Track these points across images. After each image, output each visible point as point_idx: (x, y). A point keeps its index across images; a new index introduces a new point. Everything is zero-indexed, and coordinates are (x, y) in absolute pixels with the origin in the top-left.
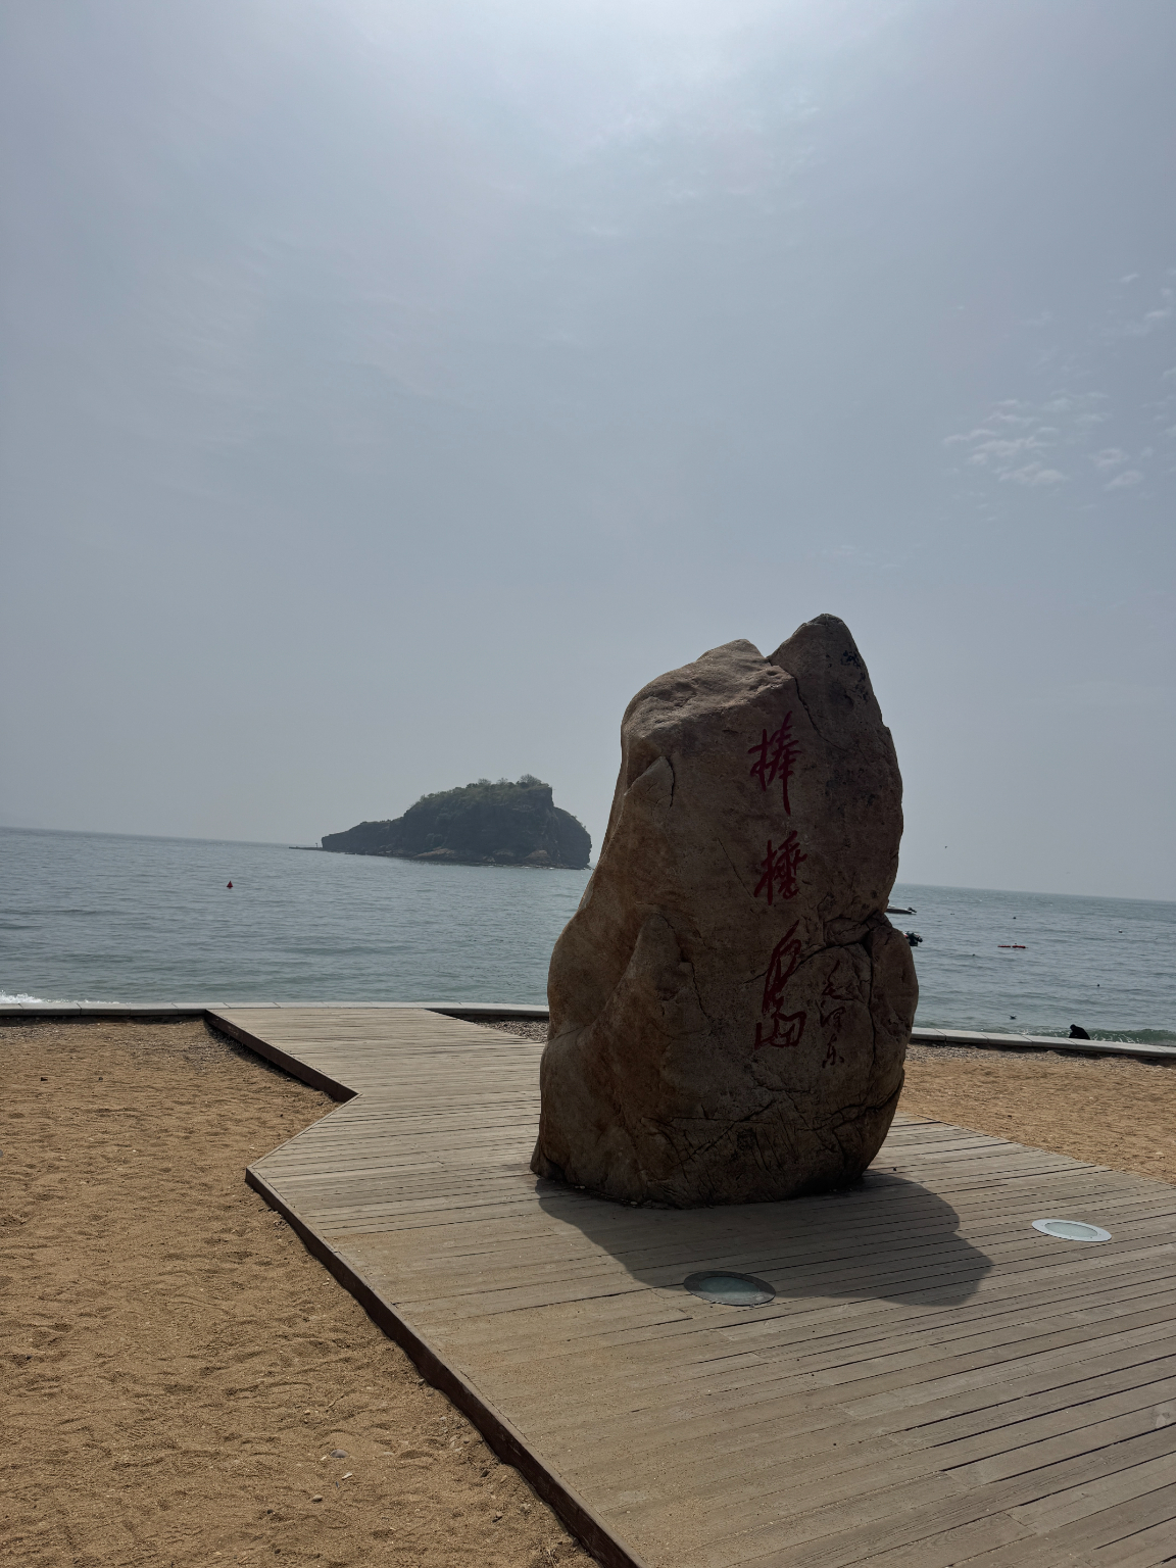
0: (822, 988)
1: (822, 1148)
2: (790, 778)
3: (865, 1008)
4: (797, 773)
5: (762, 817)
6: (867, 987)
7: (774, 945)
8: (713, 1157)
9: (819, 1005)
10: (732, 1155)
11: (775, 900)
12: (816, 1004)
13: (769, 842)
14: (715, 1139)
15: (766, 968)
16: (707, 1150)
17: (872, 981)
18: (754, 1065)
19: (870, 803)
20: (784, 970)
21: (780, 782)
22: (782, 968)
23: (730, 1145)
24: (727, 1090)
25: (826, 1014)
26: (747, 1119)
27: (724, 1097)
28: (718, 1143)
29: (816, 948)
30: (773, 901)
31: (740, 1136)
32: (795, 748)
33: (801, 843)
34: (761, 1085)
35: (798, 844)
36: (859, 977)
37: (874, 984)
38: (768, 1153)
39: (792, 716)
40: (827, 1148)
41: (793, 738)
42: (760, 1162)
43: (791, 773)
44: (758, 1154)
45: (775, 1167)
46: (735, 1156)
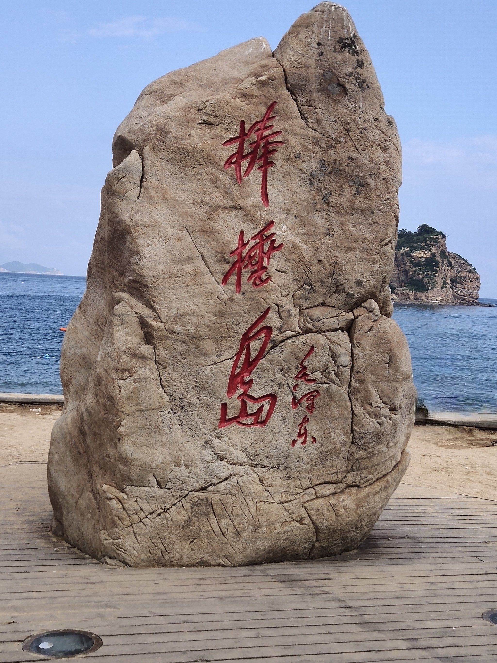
0: (295, 372)
1: (289, 520)
2: (271, 169)
3: (343, 391)
4: (279, 163)
5: (235, 208)
6: (346, 372)
7: (244, 331)
8: (165, 522)
9: (292, 387)
10: (186, 521)
11: (244, 288)
12: (288, 386)
13: (242, 232)
14: (168, 507)
15: (234, 351)
16: (159, 515)
17: (353, 366)
18: (216, 442)
19: (358, 193)
20: (254, 354)
21: (260, 173)
22: (252, 353)
23: (184, 512)
24: (183, 463)
25: (299, 396)
26: (204, 489)
27: (178, 469)
28: (171, 510)
29: (289, 333)
30: (242, 289)
31: (194, 505)
32: (278, 138)
33: (277, 233)
34: (222, 459)
35: (274, 234)
36: (335, 361)
37: (355, 369)
38: (223, 522)
39: (276, 107)
40: (294, 520)
41: (275, 129)
42: (216, 529)
43: (272, 163)
44: (214, 521)
45: (232, 535)
46: (188, 522)
